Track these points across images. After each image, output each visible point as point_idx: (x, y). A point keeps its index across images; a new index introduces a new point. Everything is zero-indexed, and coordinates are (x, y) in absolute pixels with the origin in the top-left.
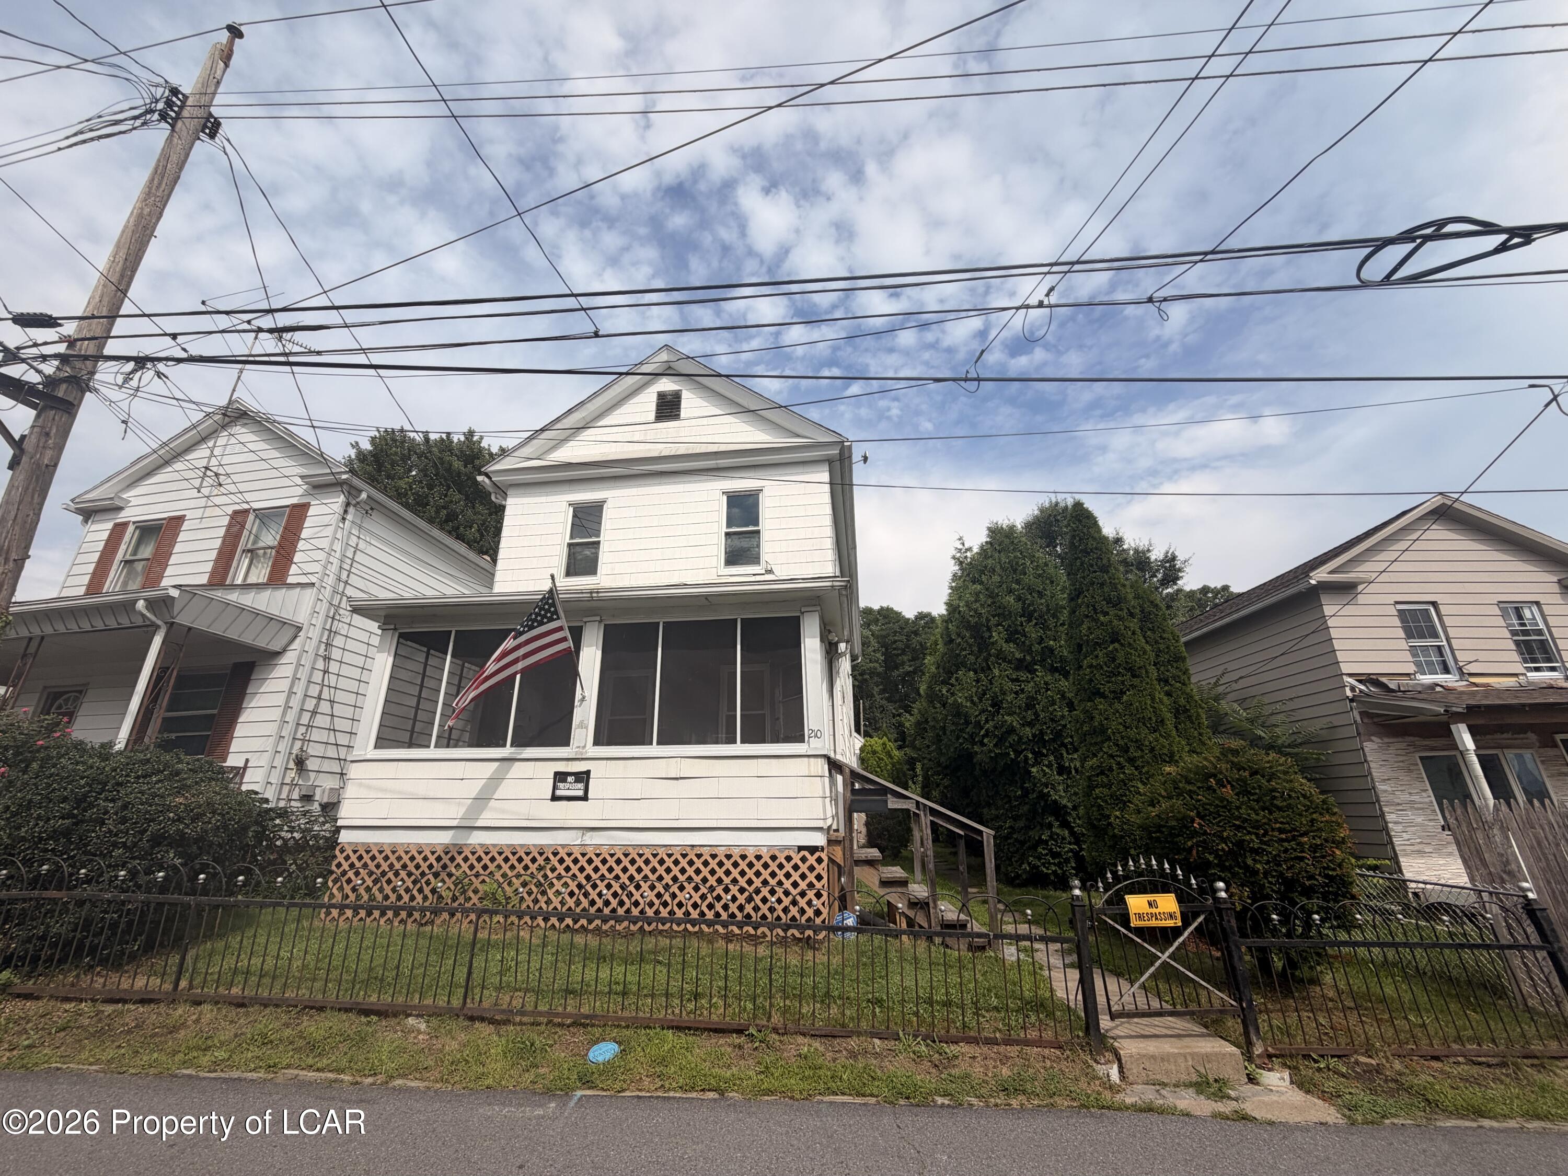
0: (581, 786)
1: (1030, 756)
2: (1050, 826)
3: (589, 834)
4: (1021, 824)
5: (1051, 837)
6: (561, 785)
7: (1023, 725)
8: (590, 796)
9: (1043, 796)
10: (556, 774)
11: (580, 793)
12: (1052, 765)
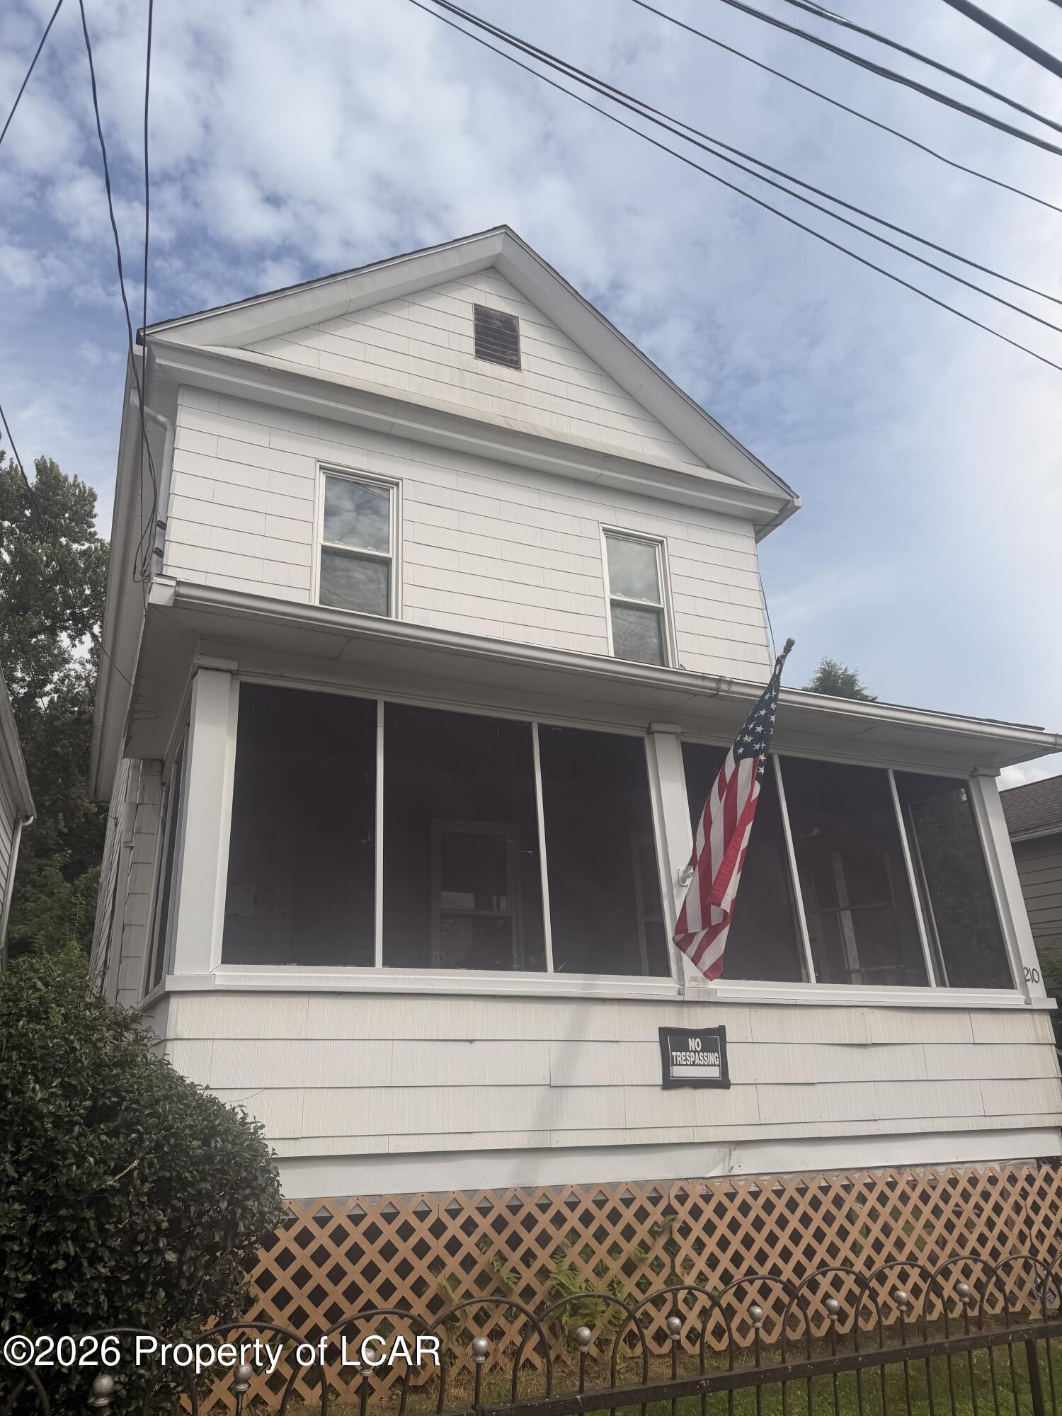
0: (713, 1057)
3: (738, 1154)
6: (679, 1056)
8: (733, 1077)
10: (664, 1032)
11: (714, 1072)
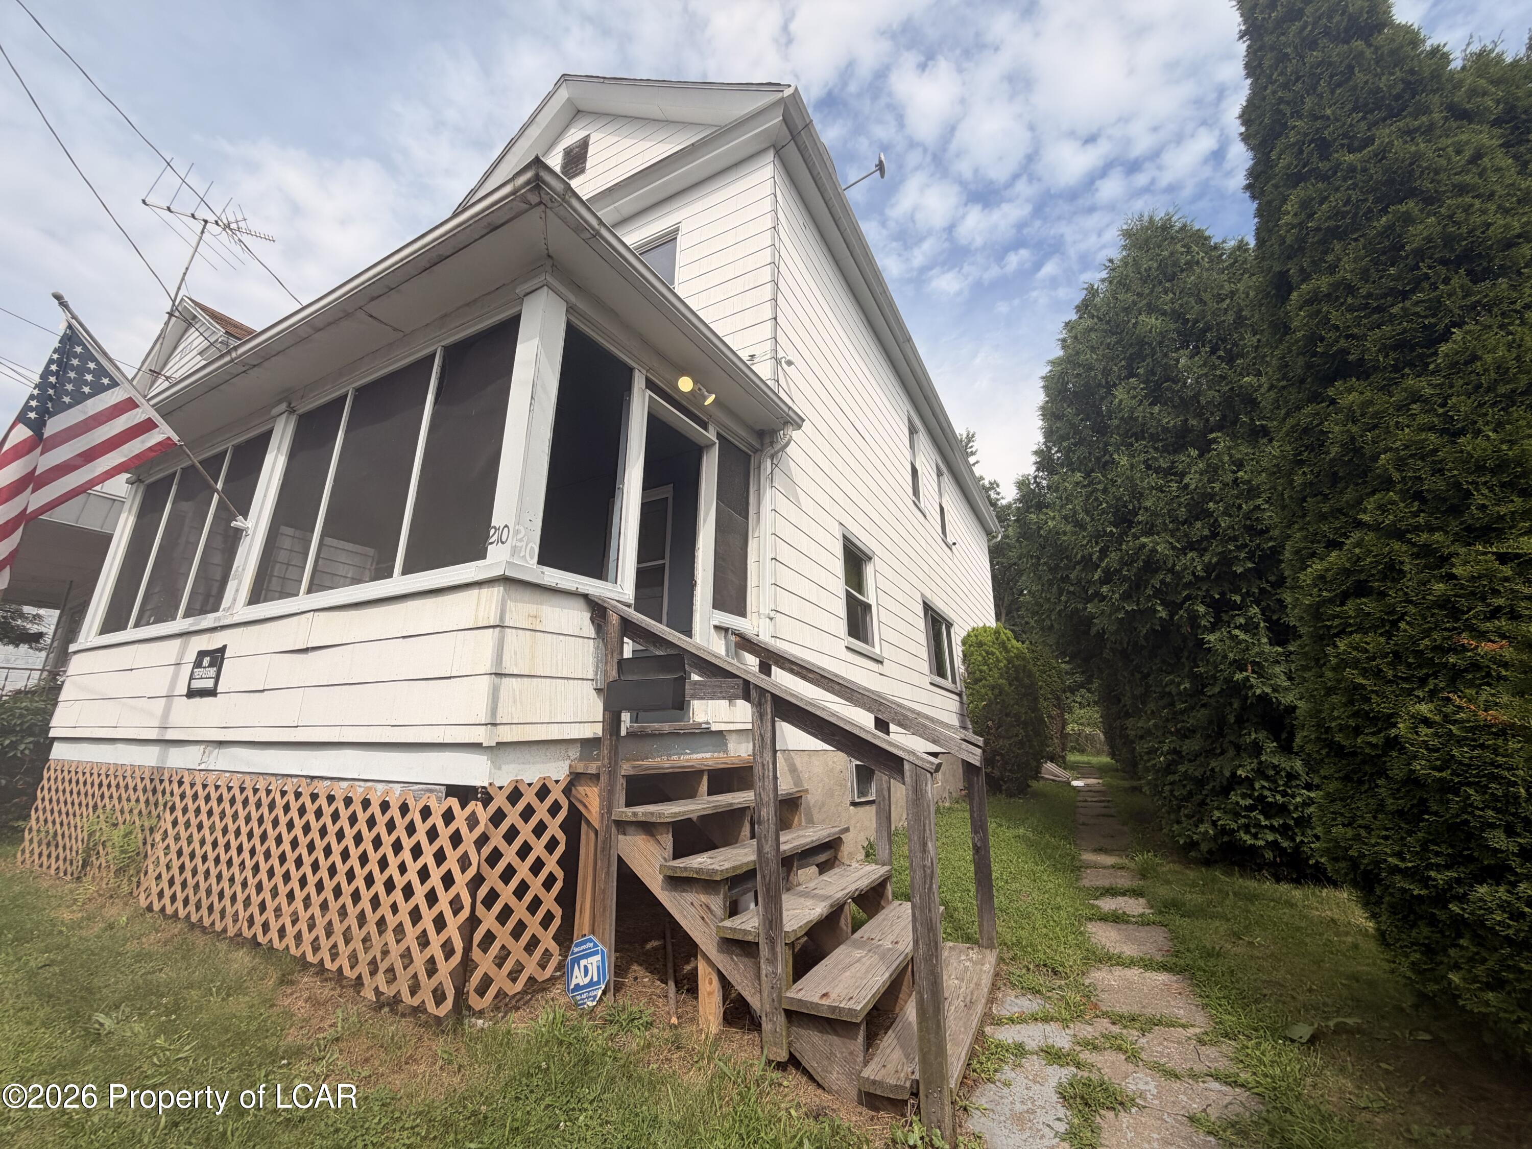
0: (213, 671)
1: (1201, 609)
2: (1257, 749)
3: (215, 751)
4: (1192, 745)
5: (1261, 772)
6: (197, 672)
7: (1183, 551)
8: (219, 688)
9: (1238, 689)
10: (200, 655)
11: (211, 684)
12: (1257, 627)
